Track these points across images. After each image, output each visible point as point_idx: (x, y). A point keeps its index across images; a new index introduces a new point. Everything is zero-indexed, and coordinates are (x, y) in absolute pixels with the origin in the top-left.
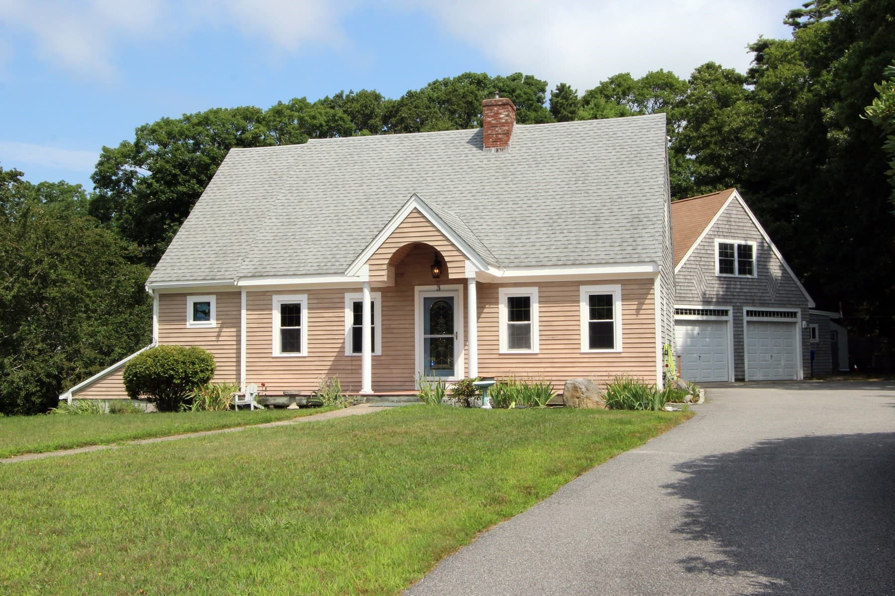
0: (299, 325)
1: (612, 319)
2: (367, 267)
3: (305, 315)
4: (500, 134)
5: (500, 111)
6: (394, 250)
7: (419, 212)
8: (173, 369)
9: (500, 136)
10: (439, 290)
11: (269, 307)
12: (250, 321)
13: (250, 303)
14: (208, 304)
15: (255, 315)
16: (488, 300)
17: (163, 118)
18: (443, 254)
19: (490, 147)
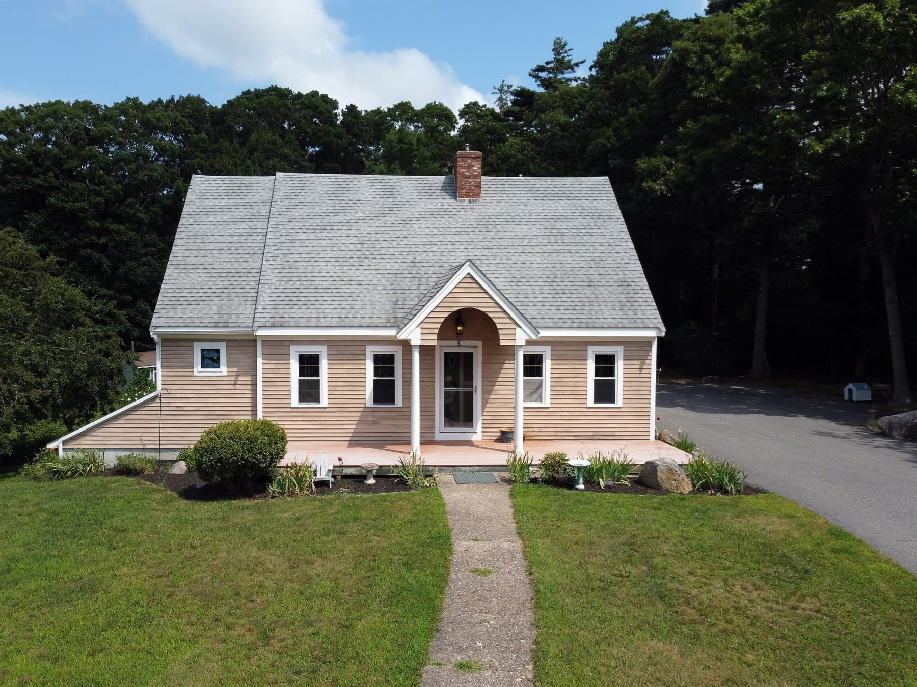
0: (318, 376)
1: (614, 376)
2: (419, 330)
3: (324, 365)
4: (473, 185)
5: (474, 164)
6: (446, 315)
7: (472, 278)
8: (260, 453)
9: (473, 188)
10: (459, 346)
11: (287, 357)
12: (266, 371)
13: (266, 352)
14: (218, 351)
15: (271, 364)
16: (505, 357)
17: (8, 107)
18: (495, 321)
19: (462, 197)
